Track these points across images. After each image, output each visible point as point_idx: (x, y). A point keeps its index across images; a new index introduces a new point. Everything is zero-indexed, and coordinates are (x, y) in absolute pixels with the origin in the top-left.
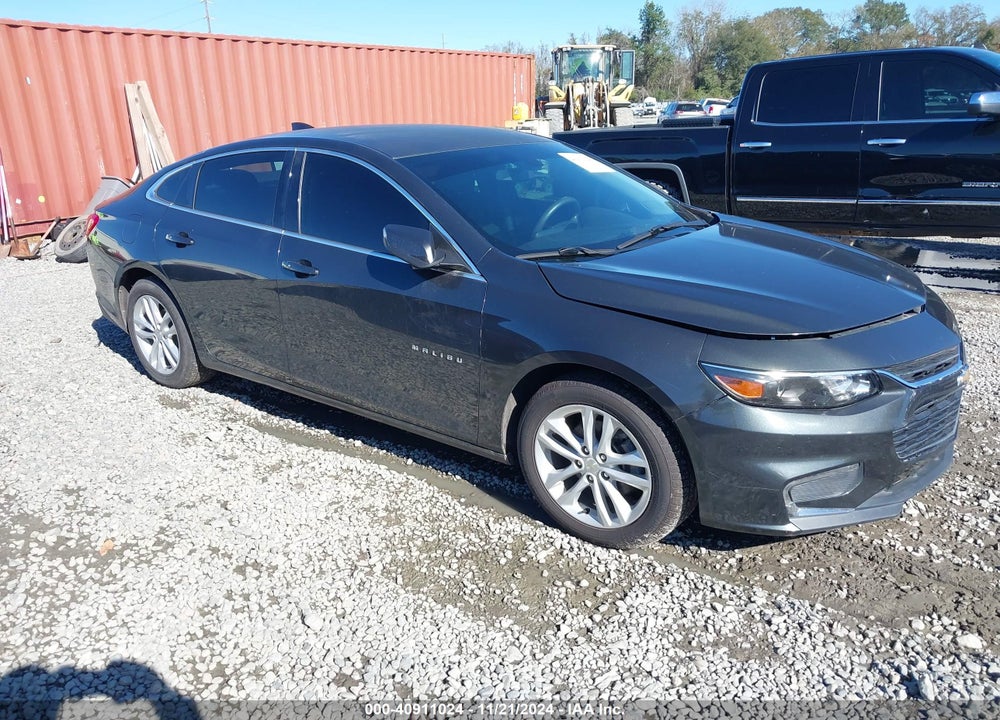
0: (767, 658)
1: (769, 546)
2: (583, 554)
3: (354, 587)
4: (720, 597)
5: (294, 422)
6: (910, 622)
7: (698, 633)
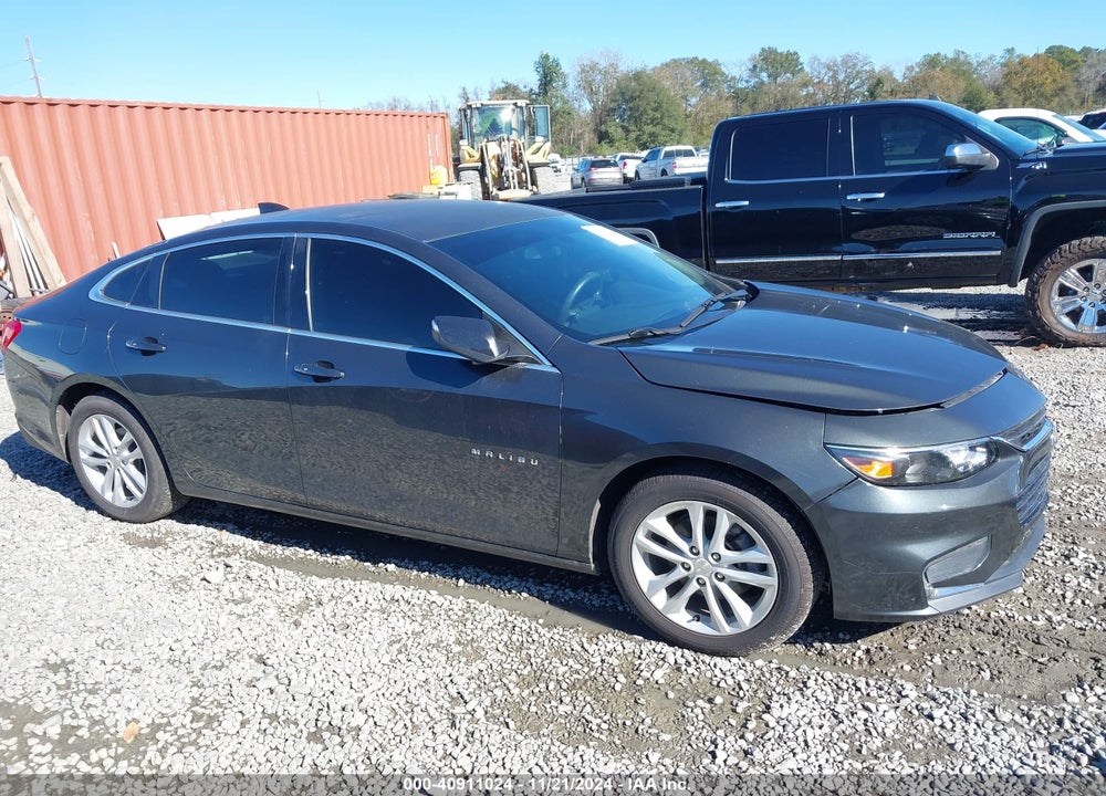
0: (947, 757)
1: (888, 632)
2: (703, 668)
3: (462, 740)
4: (868, 695)
5: (302, 550)
6: (1064, 696)
7: (863, 739)
